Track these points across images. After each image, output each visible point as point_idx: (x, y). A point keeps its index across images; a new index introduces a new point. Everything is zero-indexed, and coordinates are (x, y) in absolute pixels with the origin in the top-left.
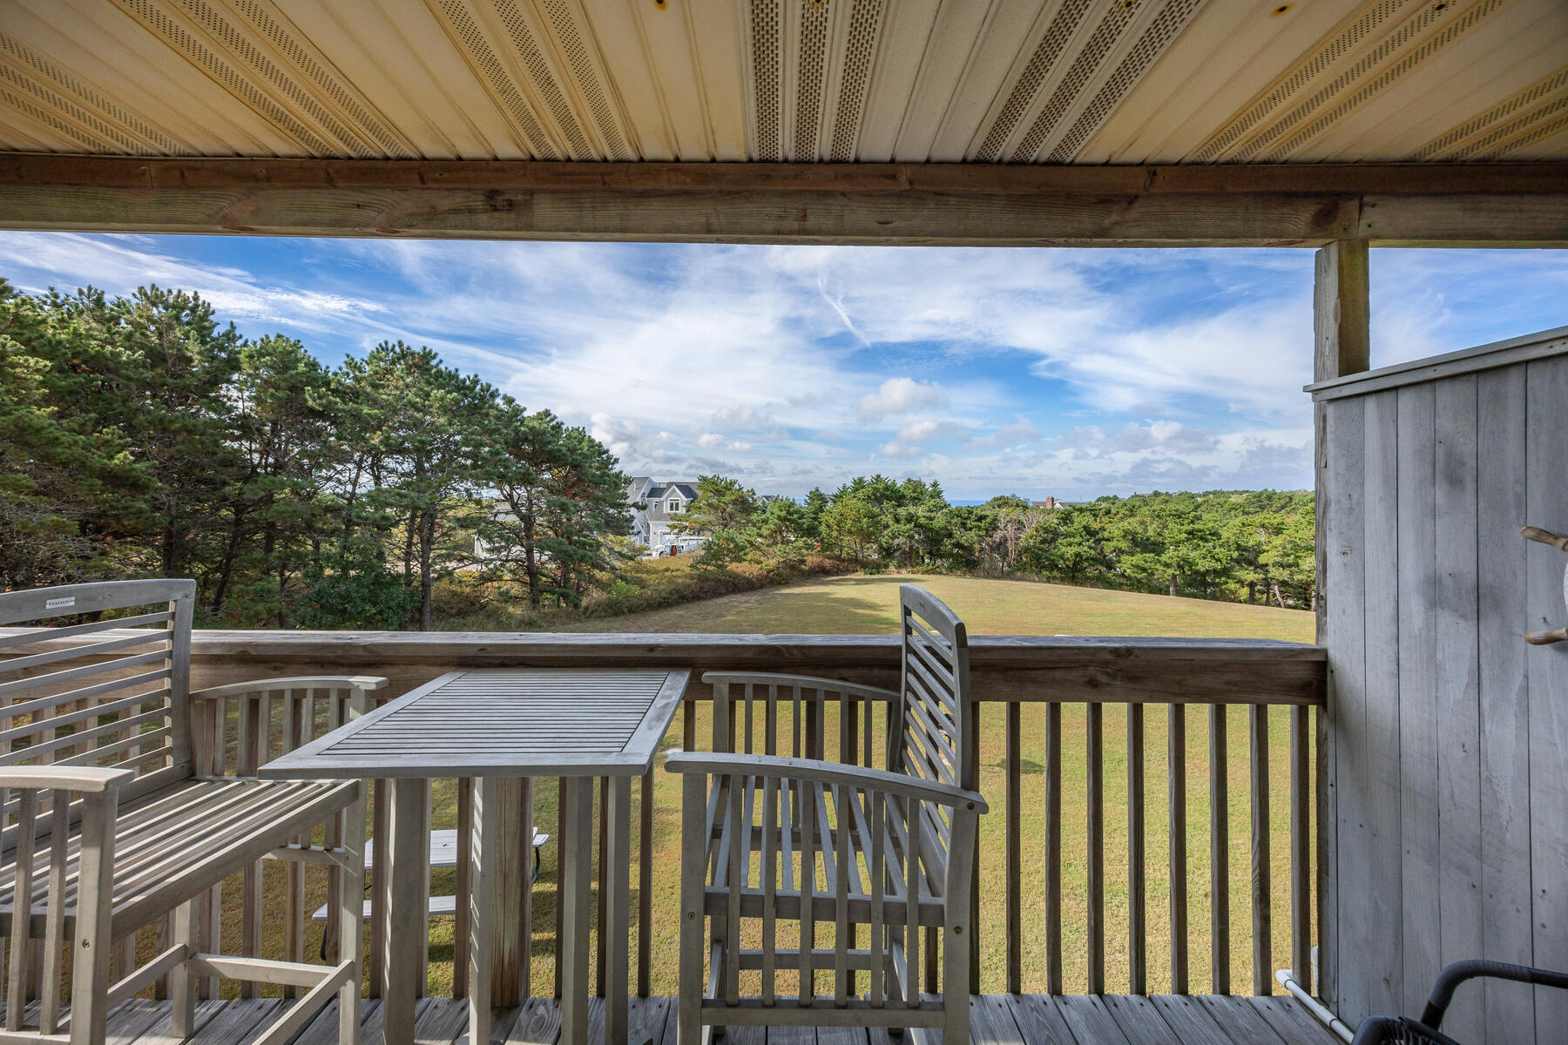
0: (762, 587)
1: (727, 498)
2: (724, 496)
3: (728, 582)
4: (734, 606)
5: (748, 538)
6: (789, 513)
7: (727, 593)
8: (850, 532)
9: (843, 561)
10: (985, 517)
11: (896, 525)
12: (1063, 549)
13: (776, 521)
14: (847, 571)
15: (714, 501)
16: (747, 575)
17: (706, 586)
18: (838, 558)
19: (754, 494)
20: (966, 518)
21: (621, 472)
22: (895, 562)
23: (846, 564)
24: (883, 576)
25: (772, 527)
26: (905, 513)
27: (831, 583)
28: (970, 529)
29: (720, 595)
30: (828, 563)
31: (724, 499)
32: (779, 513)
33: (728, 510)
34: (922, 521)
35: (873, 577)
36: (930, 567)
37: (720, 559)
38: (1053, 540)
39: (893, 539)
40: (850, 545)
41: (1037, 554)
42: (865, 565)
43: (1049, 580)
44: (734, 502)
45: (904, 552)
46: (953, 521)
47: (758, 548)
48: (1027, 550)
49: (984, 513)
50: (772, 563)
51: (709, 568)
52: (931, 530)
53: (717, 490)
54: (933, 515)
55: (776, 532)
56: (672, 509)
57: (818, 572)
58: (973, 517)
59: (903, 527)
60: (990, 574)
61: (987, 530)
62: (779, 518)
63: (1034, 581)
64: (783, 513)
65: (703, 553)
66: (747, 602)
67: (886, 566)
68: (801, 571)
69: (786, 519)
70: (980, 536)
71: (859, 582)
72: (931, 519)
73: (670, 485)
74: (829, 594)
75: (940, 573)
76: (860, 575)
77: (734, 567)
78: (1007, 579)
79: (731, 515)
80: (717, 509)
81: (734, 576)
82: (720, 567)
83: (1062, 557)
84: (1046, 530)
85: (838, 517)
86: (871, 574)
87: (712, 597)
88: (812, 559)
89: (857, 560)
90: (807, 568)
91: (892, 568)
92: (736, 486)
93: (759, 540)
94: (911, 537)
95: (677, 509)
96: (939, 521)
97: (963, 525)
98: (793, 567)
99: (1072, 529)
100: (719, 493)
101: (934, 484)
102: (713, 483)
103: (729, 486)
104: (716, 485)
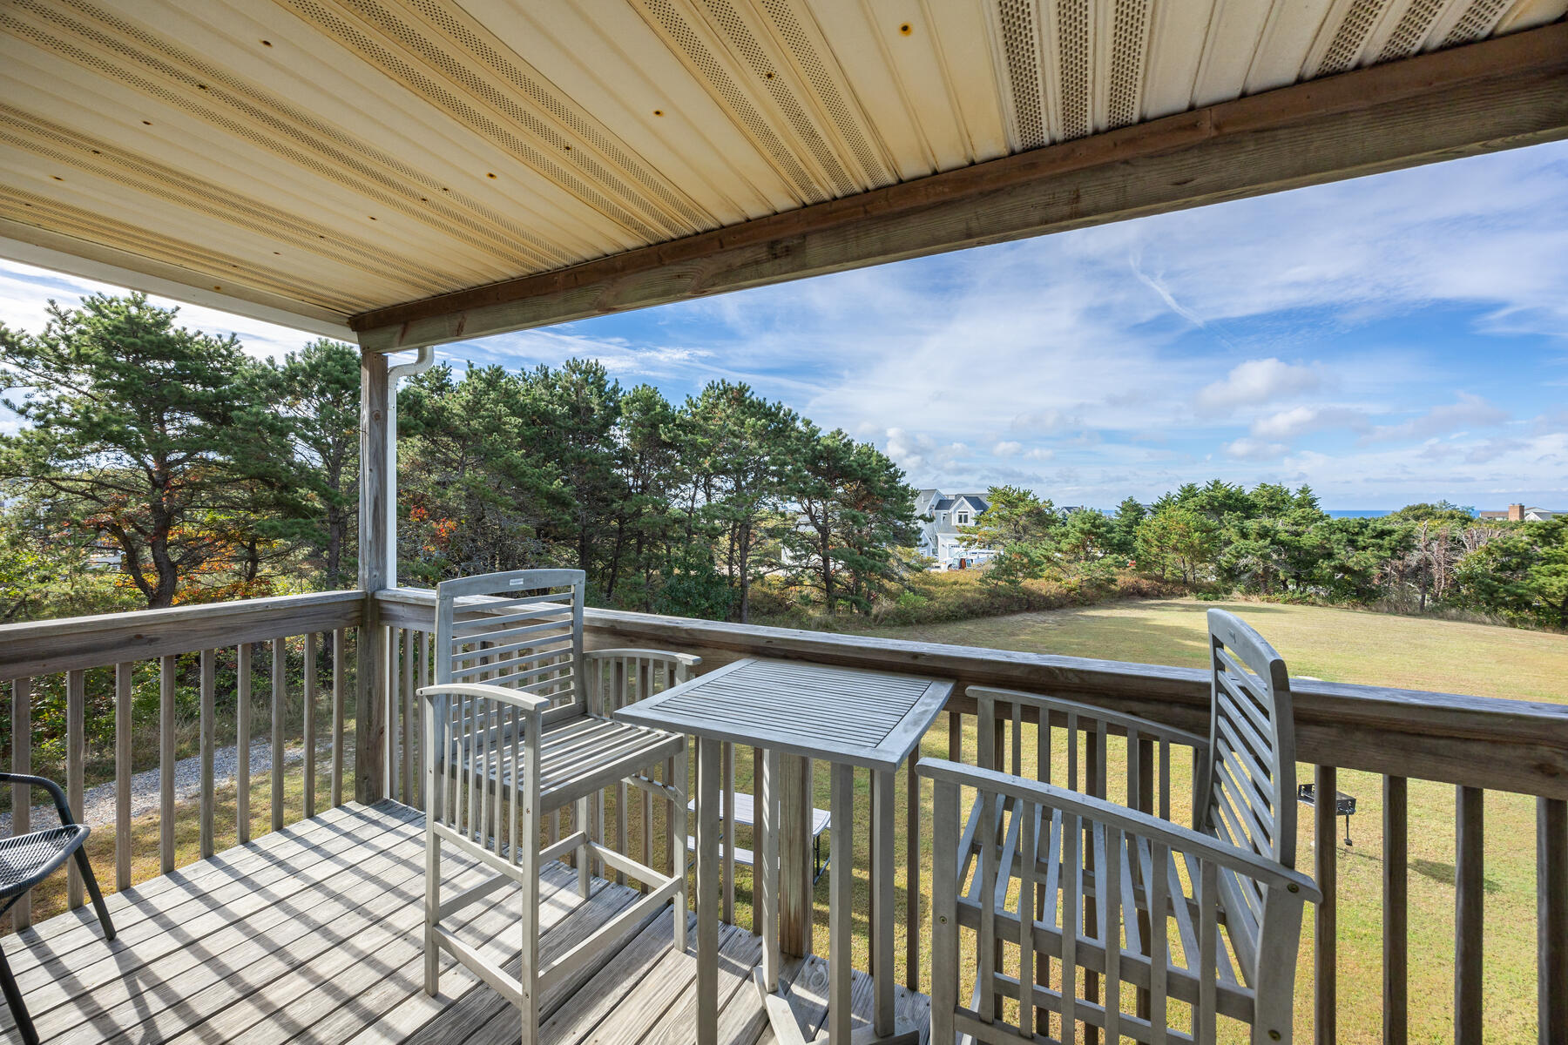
0: (1061, 606)
1: (1021, 510)
2: (1016, 507)
3: (1022, 599)
4: (1029, 625)
5: (1044, 552)
6: (1094, 525)
7: (1020, 611)
8: (1175, 549)
9: (1167, 582)
10: (1390, 533)
11: (1242, 541)
12: (1542, 580)
13: (1079, 535)
14: (1171, 594)
15: (1006, 513)
16: (1043, 592)
17: (997, 602)
18: (1159, 579)
19: (1051, 505)
20: (1357, 534)
21: (908, 485)
22: (1242, 587)
23: (1169, 586)
24: (1223, 603)
25: (1074, 541)
26: (1256, 526)
27: (1151, 607)
28: (1364, 548)
29: (1013, 612)
30: (1145, 584)
31: (1017, 511)
32: (1082, 526)
33: (1021, 523)
34: (1283, 536)
35: (1209, 603)
36: (1297, 595)
37: (1013, 575)
38: (1522, 566)
39: (1237, 558)
40: (1175, 563)
41: (1488, 585)
42: (1197, 588)
43: (1512, 623)
44: (1029, 514)
45: (1256, 575)
46: (1334, 537)
47: (1056, 564)
48: (1469, 578)
49: (1387, 527)
50: (1074, 581)
51: (1000, 583)
52: (1299, 549)
53: (1009, 502)
54: (1301, 529)
55: (1078, 547)
56: (960, 521)
57: (1133, 594)
58: (1368, 532)
59: (1251, 543)
60: (1396, 609)
61: (1393, 550)
62: (1082, 531)
63: (1484, 623)
64: (1087, 526)
65: (993, 567)
66: (1044, 622)
67: (1228, 591)
68: (1110, 591)
69: (1090, 533)
70: (1381, 558)
71: (1188, 608)
72: (1298, 534)
73: (958, 497)
74: (1146, 619)
75: (1313, 604)
76: (1190, 600)
77: (1028, 583)
78: (1430, 617)
79: (1025, 529)
80: (1009, 521)
81: (1029, 593)
82: (1011, 582)
83: (1540, 591)
84: (1507, 552)
85: (1160, 531)
86: (1206, 599)
87: (1003, 614)
88: (1125, 579)
89: (1185, 582)
90: (1118, 589)
91: (1236, 594)
92: (1031, 497)
93: (1059, 555)
94: (1266, 557)
95: (966, 521)
96: (1311, 537)
97: (1352, 543)
98: (1099, 587)
99: (1560, 551)
100: (1011, 504)
101: (1305, 491)
102: (1005, 494)
103: (1022, 498)
104: (1008, 496)
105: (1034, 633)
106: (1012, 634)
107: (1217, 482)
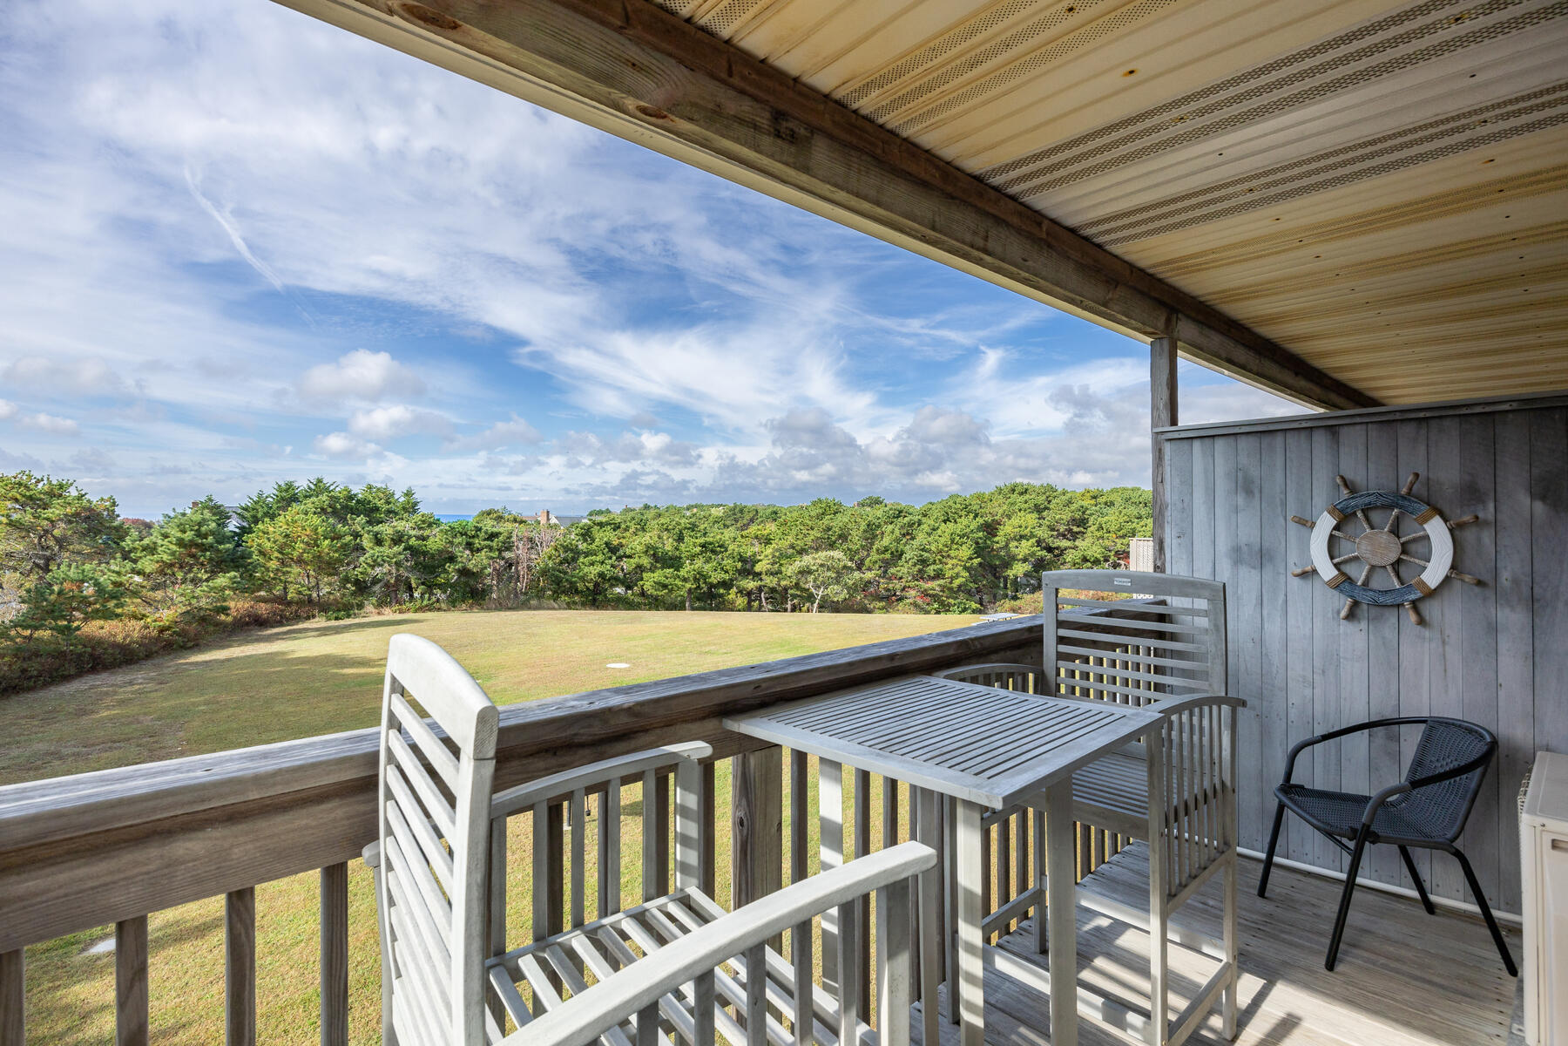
0: (149, 656)
1: (55, 511)
2: (45, 506)
3: (80, 655)
4: (107, 693)
5: (114, 577)
6: (199, 534)
7: (80, 673)
8: (300, 561)
9: (289, 604)
10: (496, 535)
11: (377, 548)
12: (586, 570)
13: (174, 548)
14: (297, 618)
15: (24, 516)
16: (119, 639)
17: (34, 667)
18: (282, 600)
19: (115, 505)
20: (473, 537)
22: (374, 600)
23: (294, 608)
24: (357, 621)
25: (166, 557)
26: (390, 531)
27: (276, 637)
28: (479, 550)
29: (67, 678)
30: (263, 609)
31: (49, 513)
32: (179, 535)
33: (55, 532)
34: (413, 542)
35: (341, 622)
36: (425, 603)
37: (64, 617)
38: (574, 560)
39: (373, 567)
40: (298, 580)
41: (557, 577)
42: (325, 607)
43: (569, 606)
44: (69, 519)
45: (387, 585)
46: (456, 541)
47: (135, 594)
48: (544, 572)
49: (495, 530)
50: (167, 615)
51: (38, 634)
52: (425, 553)
53: (31, 498)
54: (427, 533)
55: (171, 565)
57: (247, 624)
58: (482, 535)
59: (386, 550)
60: (501, 606)
61: (500, 551)
62: (180, 543)
63: (554, 609)
64: (189, 535)
65: (25, 607)
66: (131, 683)
67: (360, 606)
68: (218, 624)
69: (192, 544)
70: (492, 558)
71: (324, 632)
72: (424, 539)
74: (283, 653)
75: (439, 609)
76: (319, 622)
77: (96, 628)
78: (522, 609)
79: (60, 542)
80: (29, 530)
81: (94, 643)
82: (61, 630)
83: (583, 579)
84: (566, 549)
85: (282, 540)
86: (337, 619)
87: (46, 685)
88: (239, 606)
89: (310, 601)
90: (230, 619)
91: (369, 608)
92: (72, 491)
93: (137, 579)
94: (398, 564)
96: (436, 542)
97: (469, 546)
98: (203, 620)
99: (593, 546)
100: (34, 502)
101: (409, 494)
102: (20, 484)
103: (57, 492)
104: (27, 487)
105: (122, 703)
106: (82, 712)
107: (320, 481)
